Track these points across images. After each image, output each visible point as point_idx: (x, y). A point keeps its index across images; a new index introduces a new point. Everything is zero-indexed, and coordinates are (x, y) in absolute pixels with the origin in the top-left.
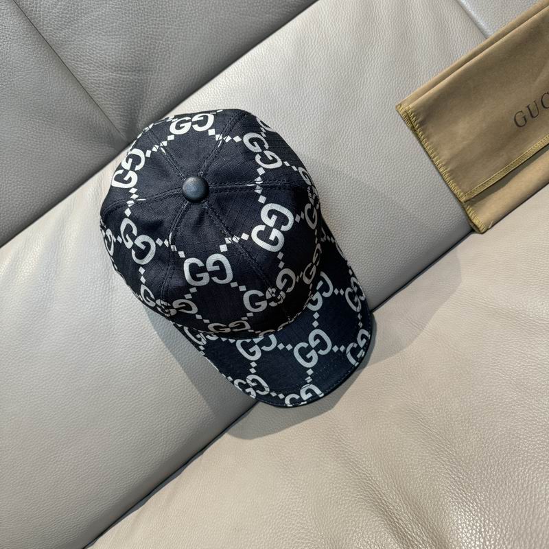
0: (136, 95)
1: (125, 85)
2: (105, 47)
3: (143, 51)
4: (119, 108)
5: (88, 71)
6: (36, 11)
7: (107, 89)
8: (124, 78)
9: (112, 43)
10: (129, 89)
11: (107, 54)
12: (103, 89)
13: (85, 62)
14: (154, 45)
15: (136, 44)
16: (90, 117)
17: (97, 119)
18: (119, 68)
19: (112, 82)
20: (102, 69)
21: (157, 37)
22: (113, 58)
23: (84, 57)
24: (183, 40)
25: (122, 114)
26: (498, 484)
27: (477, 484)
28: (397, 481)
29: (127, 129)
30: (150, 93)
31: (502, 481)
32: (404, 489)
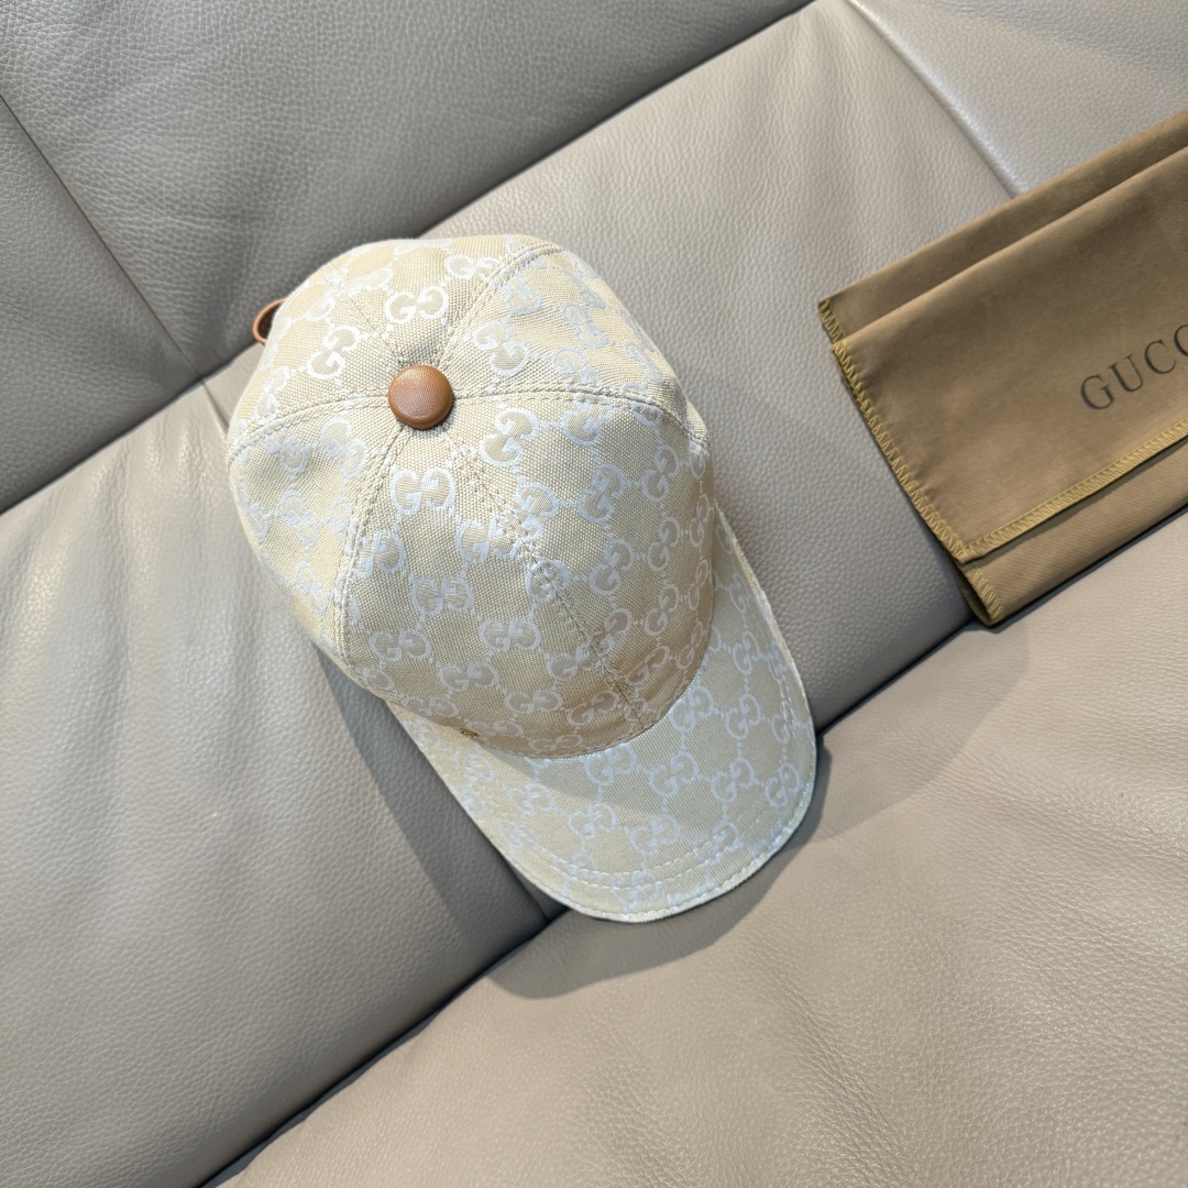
0: (224, 270)
3: (247, 174)
4: (182, 295)
5: (118, 210)
6: (12, 70)
7: (158, 251)
8: (199, 230)
9: (177, 152)
10: (209, 255)
11: (166, 175)
12: (149, 251)
13: (113, 188)
14: (272, 163)
15: (232, 157)
16: (115, 312)
17: (130, 316)
18: (190, 208)
19: (171, 236)
20: (151, 208)
21: (281, 148)
22: (177, 185)
23: (112, 179)
24: (340, 157)
25: (189, 309)
29: (197, 344)
30: (255, 268)
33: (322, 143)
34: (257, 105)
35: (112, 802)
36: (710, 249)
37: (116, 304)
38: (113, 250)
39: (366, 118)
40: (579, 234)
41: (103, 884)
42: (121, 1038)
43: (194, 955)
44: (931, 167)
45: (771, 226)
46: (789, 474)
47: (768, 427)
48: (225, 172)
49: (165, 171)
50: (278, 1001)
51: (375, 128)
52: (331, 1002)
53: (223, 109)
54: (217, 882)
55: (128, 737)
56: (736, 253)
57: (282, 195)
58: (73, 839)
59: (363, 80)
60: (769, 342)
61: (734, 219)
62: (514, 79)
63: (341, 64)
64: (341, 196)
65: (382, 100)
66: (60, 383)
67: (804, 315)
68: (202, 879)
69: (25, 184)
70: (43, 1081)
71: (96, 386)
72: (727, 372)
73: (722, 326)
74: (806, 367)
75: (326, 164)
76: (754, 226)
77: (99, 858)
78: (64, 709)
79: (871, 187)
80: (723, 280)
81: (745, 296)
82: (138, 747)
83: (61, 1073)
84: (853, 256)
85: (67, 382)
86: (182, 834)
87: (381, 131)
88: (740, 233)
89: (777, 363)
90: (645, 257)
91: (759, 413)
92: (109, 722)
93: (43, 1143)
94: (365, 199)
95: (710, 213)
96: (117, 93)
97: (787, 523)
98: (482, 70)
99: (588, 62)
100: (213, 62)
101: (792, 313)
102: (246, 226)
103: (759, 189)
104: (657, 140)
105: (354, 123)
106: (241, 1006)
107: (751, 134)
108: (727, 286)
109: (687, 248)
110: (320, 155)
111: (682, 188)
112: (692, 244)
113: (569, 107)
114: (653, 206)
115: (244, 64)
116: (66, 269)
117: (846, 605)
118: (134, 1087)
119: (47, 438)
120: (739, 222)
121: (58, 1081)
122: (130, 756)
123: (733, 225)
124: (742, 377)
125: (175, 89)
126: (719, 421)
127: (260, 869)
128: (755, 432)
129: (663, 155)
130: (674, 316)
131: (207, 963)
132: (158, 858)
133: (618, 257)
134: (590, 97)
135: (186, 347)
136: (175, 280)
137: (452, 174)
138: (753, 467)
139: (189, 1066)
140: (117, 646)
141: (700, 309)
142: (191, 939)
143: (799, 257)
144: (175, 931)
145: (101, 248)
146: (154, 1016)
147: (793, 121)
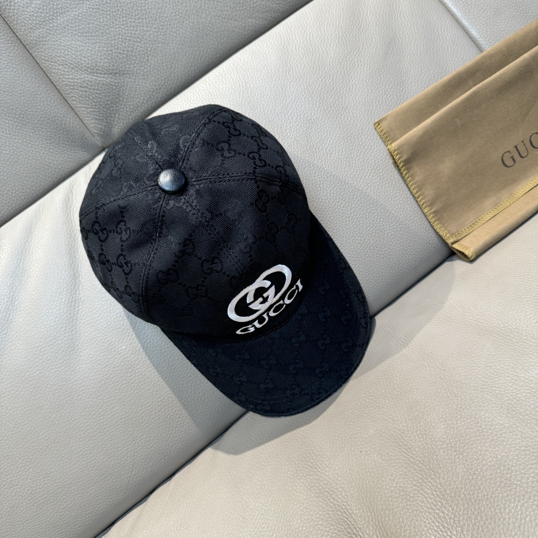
0: (112, 98)
1: (101, 87)
2: (81, 48)
3: (120, 53)
4: (94, 111)
5: (62, 73)
6: (10, 9)
7: (82, 91)
8: (100, 81)
9: (88, 45)
10: (105, 92)
11: (83, 55)
12: (78, 91)
13: (60, 63)
14: (132, 47)
15: (113, 45)
16: (64, 120)
17: (71, 122)
18: (95, 70)
19: (87, 84)
20: (77, 71)
21: (135, 40)
22: (89, 60)
23: (59, 58)
24: (162, 43)
25: (98, 118)
26: (486, 522)
27: (463, 521)
28: (375, 515)
29: (102, 133)
30: (126, 97)
31: (491, 519)
32: (382, 524)
33: (154, 37)
34: (123, 21)
35: (77, 343)
36: (336, 78)
37: (64, 116)
38: (61, 92)
39: (174, 24)
40: (275, 74)
41: (75, 381)
42: (88, 447)
43: (118, 409)
44: (439, 33)
45: (364, 65)
46: (377, 182)
47: (367, 160)
48: (110, 53)
49: (83, 54)
50: (156, 428)
51: (178, 28)
52: (180, 427)
53: (108, 23)
54: (127, 377)
55: (82, 315)
56: (348, 78)
57: (137, 62)
58: (61, 361)
59: (171, 6)
60: (366, 120)
61: (347, 63)
64: (164, 61)
65: (180, 15)
66: (40, 153)
67: (381, 106)
68: (119, 376)
69: (19, 62)
70: (55, 467)
71: (57, 154)
72: (347, 135)
73: (343, 114)
75: (156, 46)
76: (357, 66)
77: (73, 369)
78: (53, 303)
79: (410, 45)
80: (343, 92)
81: (354, 99)
82: (87, 319)
83: (63, 464)
84: (404, 77)
85: (43, 153)
86: (109, 357)
87: (181, 30)
88: (350, 70)
89: (370, 130)
90: (306, 83)
91: (362, 153)
92: (73, 308)
93: (57, 494)
94: (175, 62)
95: (336, 61)
96: (59, 18)
97: (377, 204)
101: (376, 106)
102: (121, 77)
103: (358, 48)
104: (309, 28)
105: (168, 26)
106: (140, 431)
107: (353, 23)
108: (345, 95)
109: (326, 78)
110: (154, 43)
111: (322, 50)
112: (328, 75)
113: (267, 14)
114: (309, 59)
116: (40, 101)
117: (407, 241)
118: (95, 468)
119: (36, 179)
120: (350, 64)
121: (61, 467)
122: (84, 323)
123: (347, 66)
125: (85, 15)
126: (344, 158)
127: (145, 371)
128: (361, 163)
129: (313, 35)
130: (321, 110)
131: (124, 413)
132: (99, 368)
133: (294, 84)
134: (277, 8)
135: (96, 135)
136: (90, 104)
137: (214, 48)
138: (361, 179)
139: (119, 458)
140: (74, 274)
141: (333, 106)
142: (116, 402)
143: (378, 79)
144: (109, 400)
145: (56, 91)
146: (102, 437)
147: (373, 15)
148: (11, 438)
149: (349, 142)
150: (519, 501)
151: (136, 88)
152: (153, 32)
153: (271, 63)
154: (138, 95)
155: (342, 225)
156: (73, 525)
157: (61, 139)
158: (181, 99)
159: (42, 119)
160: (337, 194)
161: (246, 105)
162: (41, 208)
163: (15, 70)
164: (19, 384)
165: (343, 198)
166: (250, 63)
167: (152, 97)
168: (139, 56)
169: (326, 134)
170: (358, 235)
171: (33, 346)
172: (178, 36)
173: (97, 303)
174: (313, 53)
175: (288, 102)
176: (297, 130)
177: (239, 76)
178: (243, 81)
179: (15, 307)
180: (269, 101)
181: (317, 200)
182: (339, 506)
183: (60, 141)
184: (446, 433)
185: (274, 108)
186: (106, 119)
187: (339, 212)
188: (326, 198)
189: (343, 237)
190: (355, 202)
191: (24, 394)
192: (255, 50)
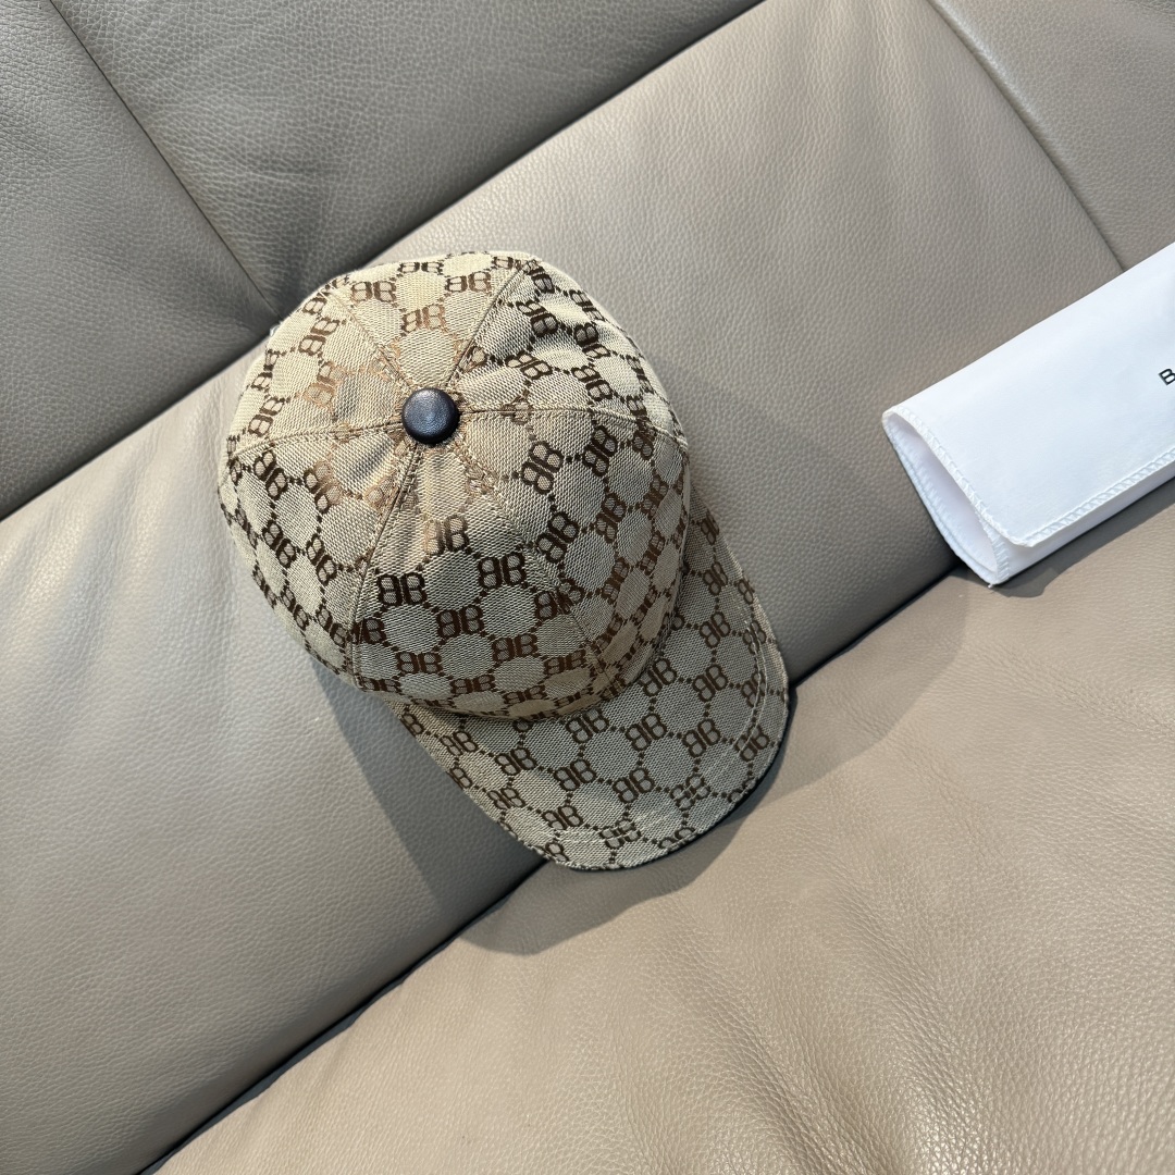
0: (302, 221)
1: (281, 198)
2: (244, 118)
3: (321, 130)
4: (264, 245)
5: (204, 166)
6: (104, 35)
7: (241, 204)
8: (279, 184)
9: (257, 111)
10: (289, 207)
11: (247, 132)
12: (233, 204)
13: (199, 146)
14: (345, 118)
15: (308, 114)
16: (203, 261)
17: (217, 266)
18: (270, 163)
19: (253, 190)
20: (234, 164)
21: (352, 104)
22: (258, 141)
23: (198, 138)
24: (406, 111)
25: (271, 258)
26: (1021, 1062)
27: (977, 1062)
28: (810, 1049)
29: (279, 290)
30: (330, 219)
31: (1029, 1055)
32: (824, 1066)
33: (391, 98)
34: (330, 64)
35: (224, 708)
36: (754, 194)
37: (204, 254)
38: (200, 204)
39: (430, 74)
40: (631, 182)
41: (218, 782)
43: (302, 842)
44: (960, 111)
45: (811, 171)
46: (829, 406)
47: (810, 362)
48: (302, 128)
49: (247, 129)
50: (376, 881)
51: (439, 83)
53: (299, 69)
54: (321, 777)
55: (235, 652)
56: (778, 197)
57: (354, 148)
58: (190, 743)
59: (428, 38)
60: (810, 283)
62: (568, 33)
63: (407, 23)
64: (409, 149)
65: (445, 56)
66: (155, 328)
67: (842, 255)
68: (307, 776)
69: (119, 144)
70: (173, 953)
71: (188, 331)
72: (771, 310)
73: (766, 267)
74: (844, 304)
75: (394, 118)
76: (795, 172)
77: (213, 759)
78: (176, 628)
79: (904, 132)
80: (767, 223)
82: (245, 661)
83: (187, 946)
84: (888, 197)
85: (161, 328)
86: (288, 737)
87: (445, 86)
88: (782, 180)
89: (818, 302)
90: (693, 202)
91: (801, 348)
92: (217, 639)
93: (174, 1006)
94: (430, 151)
95: (754, 160)
97: (827, 452)
98: (537, 26)
99: (636, 15)
100: (289, 24)
101: (831, 254)
102: (322, 179)
103: (799, 137)
104: (702, 90)
105: (420, 79)
106: (343, 886)
107: (791, 84)
108: (771, 229)
109: (733, 194)
110: (389, 110)
111: (727, 136)
112: (737, 190)
113: (619, 59)
114: (700, 153)
115: (317, 25)
116: (158, 223)
117: (882, 526)
118: (252, 956)
119: (146, 380)
120: (781, 169)
121: (184, 953)
122: (238, 669)
123: (775, 171)
124: (785, 315)
125: (254, 51)
126: (764, 357)
128: (798, 367)
129: (709, 104)
130: (721, 258)
131: (314, 849)
132: (266, 758)
133: (669, 203)
134: (638, 48)
135: (268, 293)
136: (257, 231)
137: (511, 125)
138: (796, 399)
139: (299, 938)
140: (221, 570)
141: (746, 251)
142: (299, 828)
143: (836, 202)
144: (285, 821)
145: (190, 202)
146: (267, 896)
147: (830, 70)
148: (86, 892)
149: (776, 324)
150: (1082, 1024)
151: (351, 200)
152: (389, 89)
153: (624, 160)
154: (354, 215)
155: (757, 490)
156: (204, 1069)
157: (198, 299)
158: (440, 227)
159: (161, 259)
160: (747, 427)
161: (570, 242)
162: (154, 436)
163: (110, 158)
164: (104, 787)
165: (760, 436)
166: (582, 157)
167: (383, 220)
168: (360, 137)
169: (729, 307)
170: (788, 512)
171: (135, 712)
172: (437, 98)
173: (266, 631)
174: (709, 143)
175: (655, 239)
176: (672, 296)
177: (558, 183)
178: (567, 193)
179: (99, 633)
180: (617, 237)
181: (708, 440)
182: (741, 1032)
183: (195, 303)
184: (950, 898)
185: (627, 250)
186: (288, 262)
187: (752, 464)
188: (726, 435)
189: (757, 514)
190: (784, 446)
191: (114, 806)
192: (591, 130)
